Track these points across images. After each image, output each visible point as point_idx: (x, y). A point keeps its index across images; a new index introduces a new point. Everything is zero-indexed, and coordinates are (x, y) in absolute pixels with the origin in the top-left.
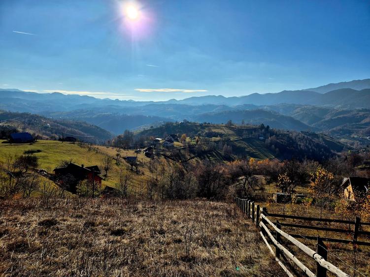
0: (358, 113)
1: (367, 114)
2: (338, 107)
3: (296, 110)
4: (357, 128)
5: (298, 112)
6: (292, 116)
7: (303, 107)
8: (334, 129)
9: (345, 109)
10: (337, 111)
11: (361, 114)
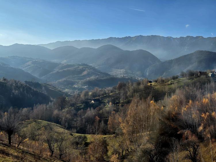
0: (78, 67)
1: (84, 67)
2: (64, 62)
3: (28, 64)
4: (78, 79)
5: (29, 65)
6: (23, 69)
7: (34, 60)
8: (60, 80)
9: (69, 64)
10: (63, 65)
11: (81, 67)
